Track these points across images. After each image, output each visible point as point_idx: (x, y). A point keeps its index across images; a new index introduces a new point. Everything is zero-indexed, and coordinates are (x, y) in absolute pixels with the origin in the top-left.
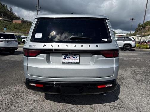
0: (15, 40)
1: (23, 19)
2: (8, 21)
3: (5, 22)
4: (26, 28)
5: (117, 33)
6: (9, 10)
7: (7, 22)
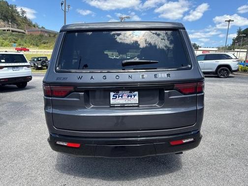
0: (26, 64)
1: (42, 27)
2: (19, 32)
3: (14, 33)
4: (47, 43)
5: (201, 47)
6: (20, 13)
7: (17, 33)
